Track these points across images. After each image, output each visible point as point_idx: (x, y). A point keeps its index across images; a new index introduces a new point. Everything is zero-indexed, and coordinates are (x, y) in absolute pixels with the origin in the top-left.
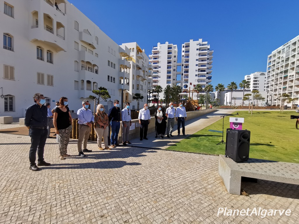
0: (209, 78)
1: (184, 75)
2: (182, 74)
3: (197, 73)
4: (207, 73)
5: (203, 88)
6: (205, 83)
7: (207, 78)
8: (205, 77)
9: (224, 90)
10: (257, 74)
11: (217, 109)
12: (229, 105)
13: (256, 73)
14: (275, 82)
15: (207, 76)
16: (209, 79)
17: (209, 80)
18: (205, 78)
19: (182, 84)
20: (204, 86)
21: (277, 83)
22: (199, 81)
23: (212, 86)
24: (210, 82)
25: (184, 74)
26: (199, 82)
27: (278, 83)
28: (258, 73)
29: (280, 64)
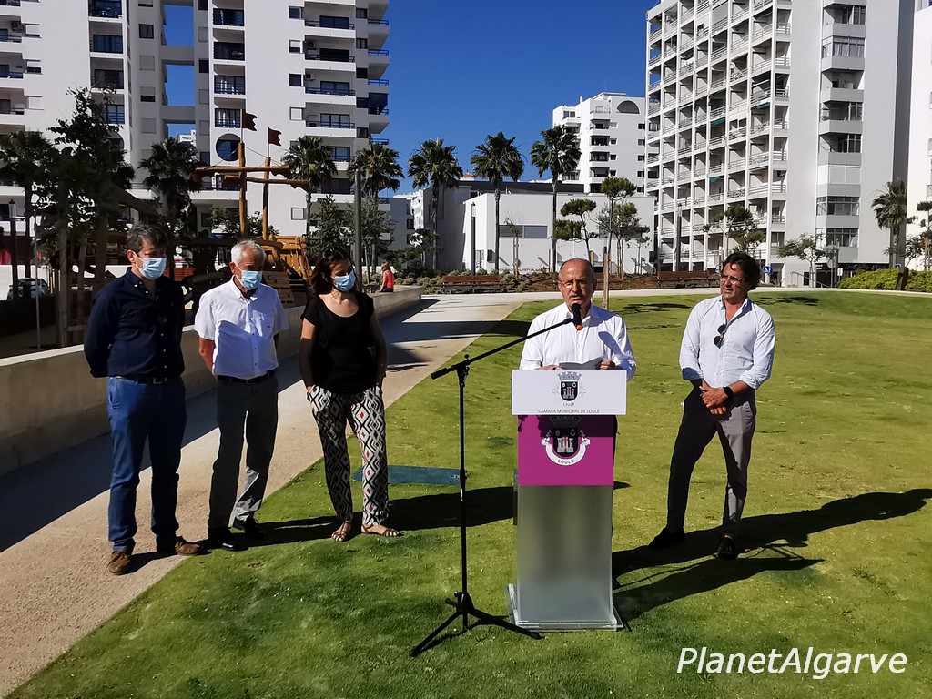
0: (374, 104)
1: (212, 73)
2: (204, 66)
3: (300, 64)
4: (361, 73)
5: (342, 166)
6: (352, 133)
7: (361, 103)
8: (350, 93)
9: (458, 183)
10: (607, 103)
11: (425, 297)
12: (487, 267)
13: (601, 97)
14: (681, 152)
15: (364, 88)
16: (372, 111)
17: (376, 118)
18: (351, 100)
19: (203, 134)
20: (344, 152)
21: (687, 155)
22: (310, 118)
23: (394, 154)
24: (378, 128)
25: (212, 62)
26: (313, 125)
27: (693, 153)
28: (610, 98)
29: (693, 60)
